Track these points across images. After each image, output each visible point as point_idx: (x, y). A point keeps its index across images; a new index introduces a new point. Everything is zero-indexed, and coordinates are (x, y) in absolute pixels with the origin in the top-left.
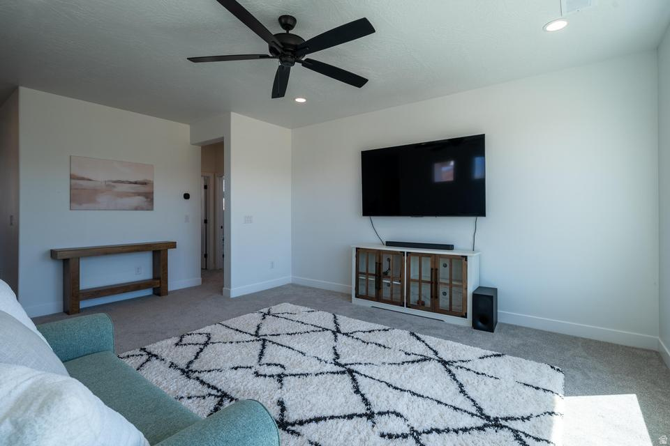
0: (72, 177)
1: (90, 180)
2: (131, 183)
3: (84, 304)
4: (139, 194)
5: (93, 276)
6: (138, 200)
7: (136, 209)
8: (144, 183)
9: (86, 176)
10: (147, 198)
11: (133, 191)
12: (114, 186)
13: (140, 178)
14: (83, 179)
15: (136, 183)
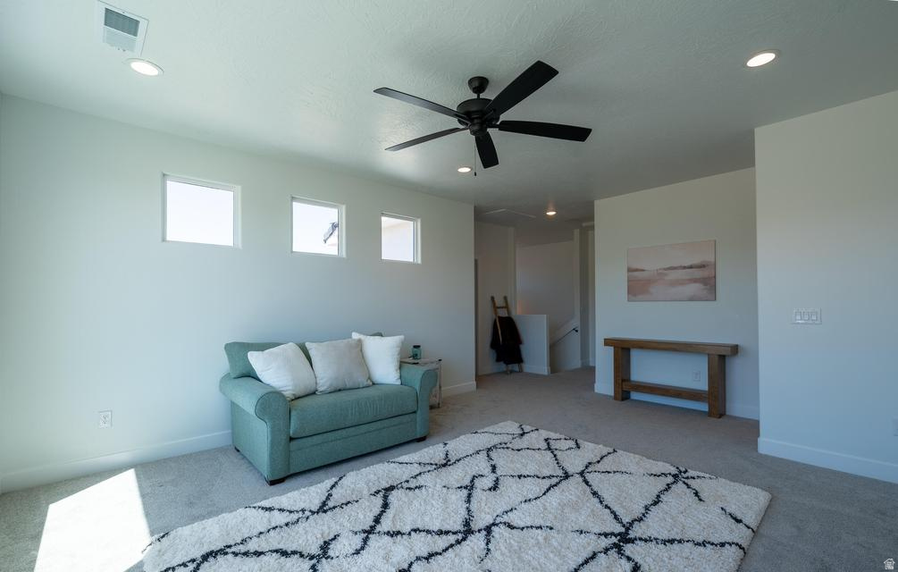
0: (630, 270)
1: (643, 270)
2: (685, 268)
3: (635, 396)
4: (695, 281)
5: (645, 369)
6: (694, 288)
7: (692, 299)
8: (702, 266)
9: (639, 267)
10: (705, 284)
11: (688, 277)
12: (666, 275)
13: (696, 260)
14: (637, 270)
15: (691, 267)
